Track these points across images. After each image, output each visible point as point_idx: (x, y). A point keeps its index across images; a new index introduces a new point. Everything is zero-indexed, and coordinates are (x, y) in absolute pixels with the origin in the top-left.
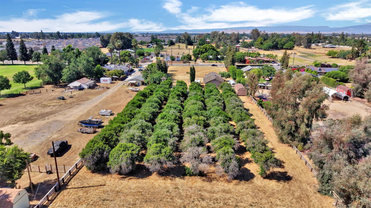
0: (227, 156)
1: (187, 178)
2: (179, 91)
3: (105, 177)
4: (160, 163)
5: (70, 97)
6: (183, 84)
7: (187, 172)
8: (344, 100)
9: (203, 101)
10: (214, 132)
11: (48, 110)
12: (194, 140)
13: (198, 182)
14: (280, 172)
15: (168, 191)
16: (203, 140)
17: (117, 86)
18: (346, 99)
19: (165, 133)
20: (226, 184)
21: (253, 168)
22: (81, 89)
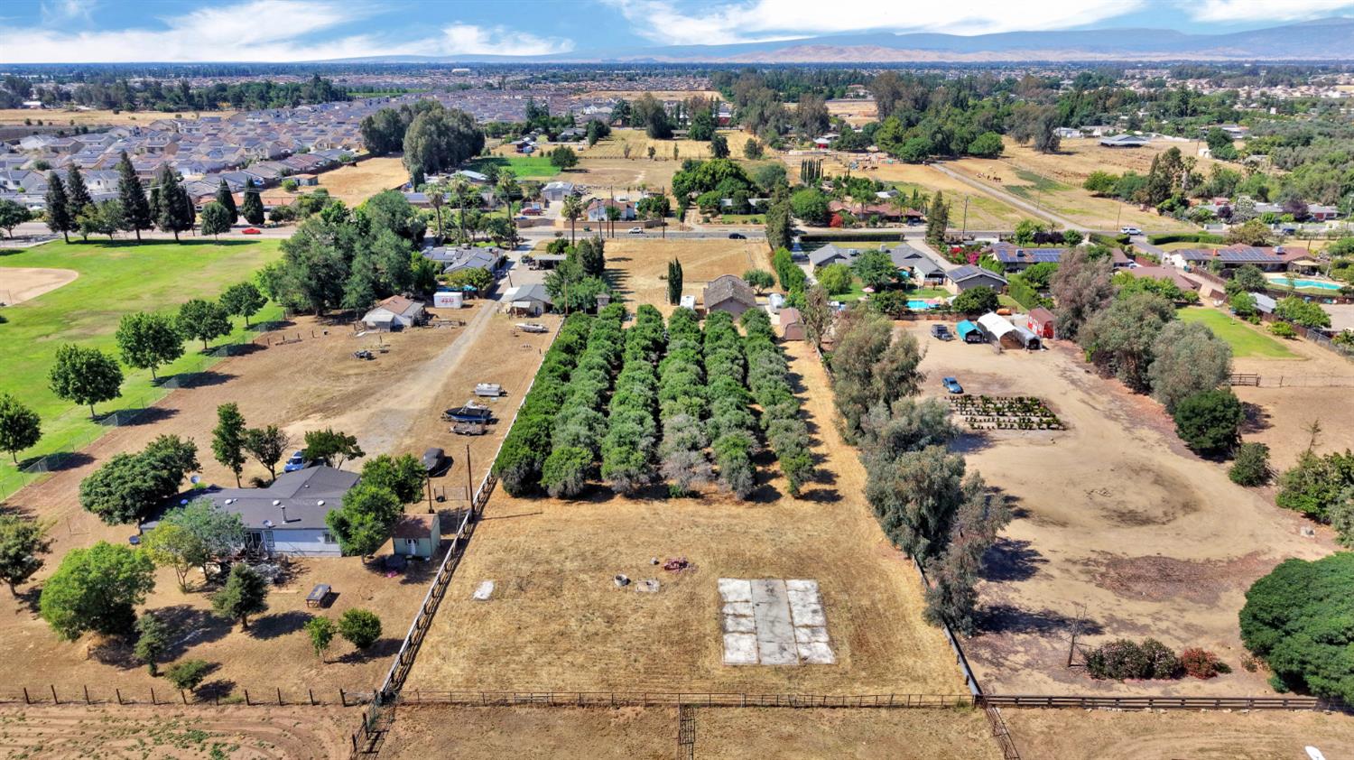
0: (735, 464)
1: (672, 500)
2: (645, 338)
3: (538, 503)
4: (629, 476)
5: (383, 352)
6: (653, 317)
7: (671, 491)
8: (1029, 347)
9: (700, 364)
10: (717, 428)
12: (683, 441)
13: (690, 505)
14: (825, 491)
15: (643, 518)
16: (697, 440)
17: (483, 316)
18: (1035, 344)
19: (630, 430)
20: (734, 508)
21: (780, 485)
22: (395, 327)
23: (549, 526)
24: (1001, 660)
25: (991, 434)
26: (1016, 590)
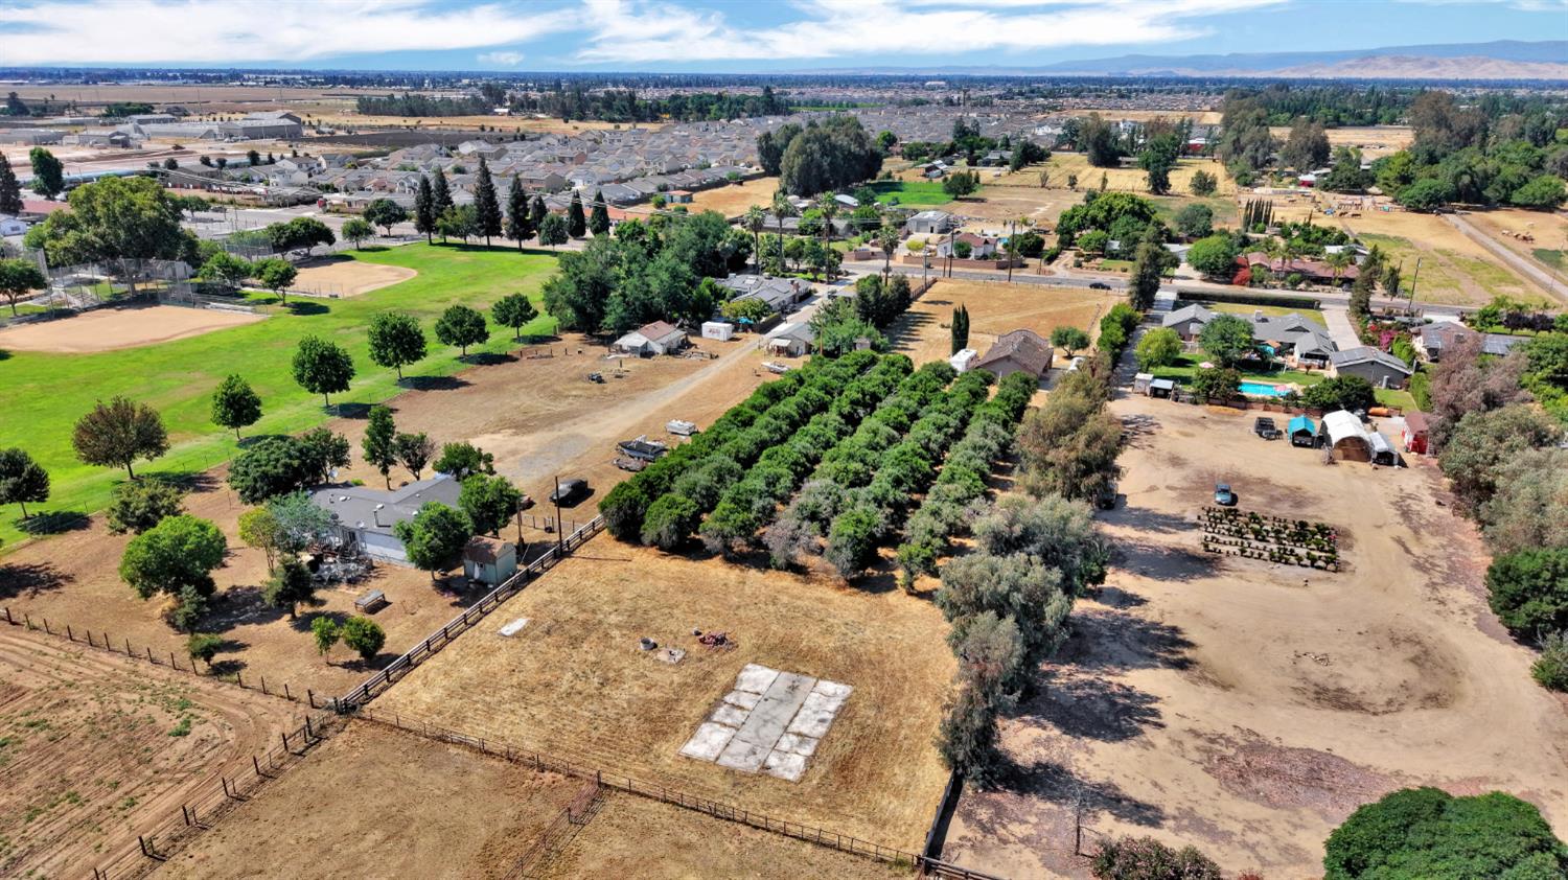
0: (838, 542)
4: (723, 537)
5: (617, 377)
6: (893, 369)
7: (772, 561)
9: (902, 427)
10: (856, 499)
11: (561, 406)
12: (805, 508)
15: (727, 585)
17: (742, 351)
18: (1386, 458)
19: (750, 488)
20: (830, 591)
22: (646, 353)
23: (625, 575)
24: (997, 826)
25: (1227, 561)
26: (1090, 752)
